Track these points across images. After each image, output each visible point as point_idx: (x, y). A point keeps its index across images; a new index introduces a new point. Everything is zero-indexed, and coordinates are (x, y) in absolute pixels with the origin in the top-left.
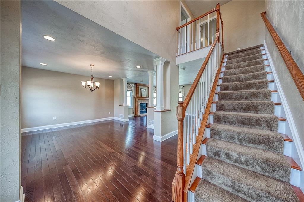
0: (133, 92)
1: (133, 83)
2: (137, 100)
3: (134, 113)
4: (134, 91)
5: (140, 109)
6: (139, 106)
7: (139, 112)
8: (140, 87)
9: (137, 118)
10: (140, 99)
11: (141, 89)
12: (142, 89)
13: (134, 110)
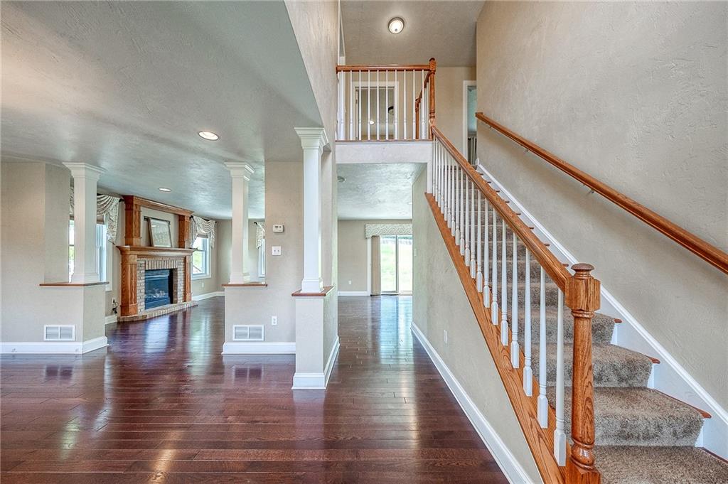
0: (111, 226)
1: (113, 194)
2: (133, 258)
3: (119, 310)
4: (115, 224)
5: (145, 293)
6: (141, 284)
7: (141, 305)
8: (145, 212)
9: (132, 329)
10: (147, 256)
11: (147, 219)
12: (152, 221)
13: (117, 298)
